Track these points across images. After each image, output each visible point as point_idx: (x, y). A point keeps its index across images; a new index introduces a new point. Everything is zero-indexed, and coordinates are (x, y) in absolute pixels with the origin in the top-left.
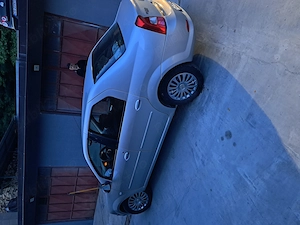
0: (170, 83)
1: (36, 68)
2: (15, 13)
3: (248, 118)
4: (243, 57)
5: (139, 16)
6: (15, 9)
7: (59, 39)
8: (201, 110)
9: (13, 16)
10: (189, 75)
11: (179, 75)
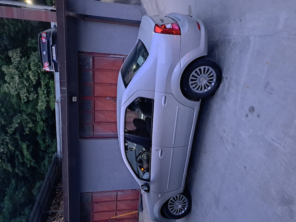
0: (191, 78)
1: (74, 99)
2: (55, 58)
3: (265, 87)
4: (251, 38)
5: (156, 25)
6: (54, 55)
7: (91, 72)
8: (224, 99)
9: (53, 61)
10: (207, 67)
11: (197, 69)
